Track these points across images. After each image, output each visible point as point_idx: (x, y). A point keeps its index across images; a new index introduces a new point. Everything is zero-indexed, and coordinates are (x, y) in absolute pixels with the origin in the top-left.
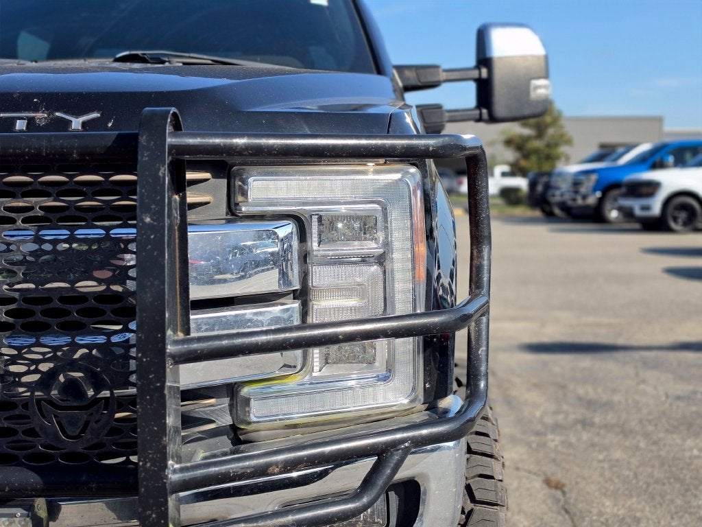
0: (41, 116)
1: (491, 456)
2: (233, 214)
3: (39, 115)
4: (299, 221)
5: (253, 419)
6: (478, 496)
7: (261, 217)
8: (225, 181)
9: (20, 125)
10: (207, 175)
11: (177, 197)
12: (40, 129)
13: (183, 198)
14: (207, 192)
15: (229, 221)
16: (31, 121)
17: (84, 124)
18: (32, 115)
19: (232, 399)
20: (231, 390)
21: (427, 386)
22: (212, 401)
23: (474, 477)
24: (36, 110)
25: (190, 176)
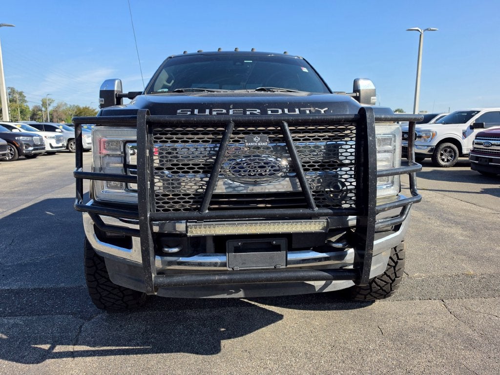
9: (308, 112)
12: (313, 113)
16: (310, 111)
17: (325, 112)
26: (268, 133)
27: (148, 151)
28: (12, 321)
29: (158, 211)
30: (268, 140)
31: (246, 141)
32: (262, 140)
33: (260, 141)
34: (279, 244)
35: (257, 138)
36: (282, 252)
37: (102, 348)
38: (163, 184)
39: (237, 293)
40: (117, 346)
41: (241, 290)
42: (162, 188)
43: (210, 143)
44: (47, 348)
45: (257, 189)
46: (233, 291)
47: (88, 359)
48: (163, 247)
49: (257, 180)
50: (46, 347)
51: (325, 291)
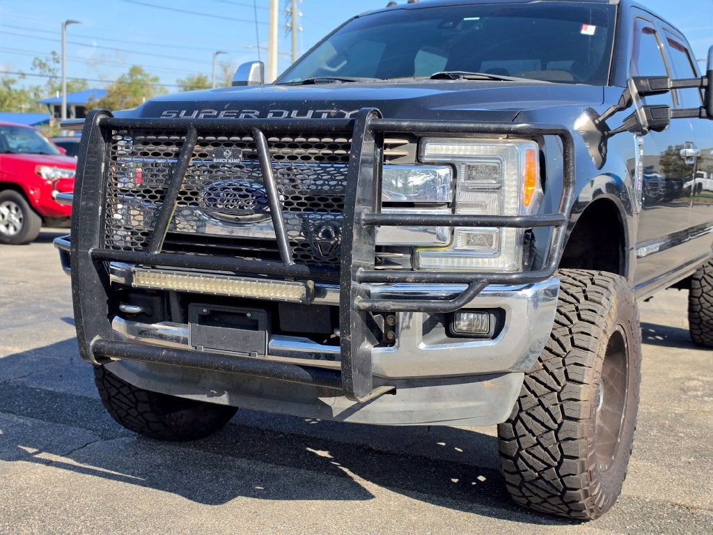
0: (333, 112)
1: (593, 323)
2: (419, 161)
3: (333, 111)
4: (453, 166)
5: (421, 266)
6: (576, 342)
7: (433, 164)
8: (416, 144)
9: (324, 116)
10: (406, 141)
11: (379, 150)
12: (332, 117)
13: (381, 152)
14: (406, 150)
15: (416, 165)
16: (329, 113)
17: (351, 116)
18: (330, 111)
19: (412, 255)
20: (411, 250)
21: (526, 264)
22: (401, 255)
23: (578, 333)
24: (332, 109)
25: (386, 141)
26: (242, 145)
27: (103, 165)
28: (22, 421)
29: (107, 247)
30: (241, 156)
31: (214, 155)
32: (235, 156)
33: (231, 156)
34: (254, 318)
35: (228, 152)
36: (260, 331)
37: (87, 467)
38: (144, 218)
39: (220, 396)
40: (108, 469)
41: (224, 393)
42: (142, 224)
43: (173, 157)
44: (30, 452)
45: (239, 233)
46: (215, 392)
47: (61, 471)
48: (119, 304)
49: (239, 217)
50: (30, 450)
51: (347, 420)
